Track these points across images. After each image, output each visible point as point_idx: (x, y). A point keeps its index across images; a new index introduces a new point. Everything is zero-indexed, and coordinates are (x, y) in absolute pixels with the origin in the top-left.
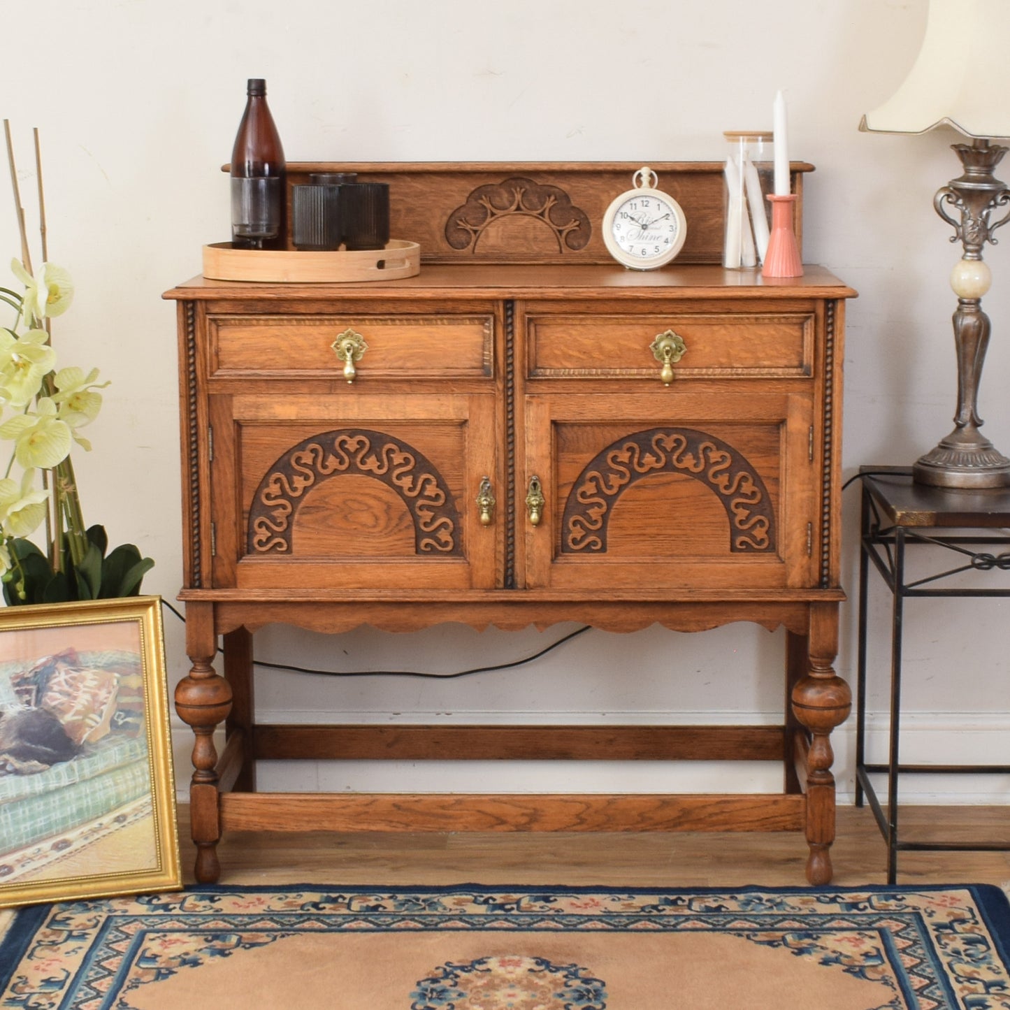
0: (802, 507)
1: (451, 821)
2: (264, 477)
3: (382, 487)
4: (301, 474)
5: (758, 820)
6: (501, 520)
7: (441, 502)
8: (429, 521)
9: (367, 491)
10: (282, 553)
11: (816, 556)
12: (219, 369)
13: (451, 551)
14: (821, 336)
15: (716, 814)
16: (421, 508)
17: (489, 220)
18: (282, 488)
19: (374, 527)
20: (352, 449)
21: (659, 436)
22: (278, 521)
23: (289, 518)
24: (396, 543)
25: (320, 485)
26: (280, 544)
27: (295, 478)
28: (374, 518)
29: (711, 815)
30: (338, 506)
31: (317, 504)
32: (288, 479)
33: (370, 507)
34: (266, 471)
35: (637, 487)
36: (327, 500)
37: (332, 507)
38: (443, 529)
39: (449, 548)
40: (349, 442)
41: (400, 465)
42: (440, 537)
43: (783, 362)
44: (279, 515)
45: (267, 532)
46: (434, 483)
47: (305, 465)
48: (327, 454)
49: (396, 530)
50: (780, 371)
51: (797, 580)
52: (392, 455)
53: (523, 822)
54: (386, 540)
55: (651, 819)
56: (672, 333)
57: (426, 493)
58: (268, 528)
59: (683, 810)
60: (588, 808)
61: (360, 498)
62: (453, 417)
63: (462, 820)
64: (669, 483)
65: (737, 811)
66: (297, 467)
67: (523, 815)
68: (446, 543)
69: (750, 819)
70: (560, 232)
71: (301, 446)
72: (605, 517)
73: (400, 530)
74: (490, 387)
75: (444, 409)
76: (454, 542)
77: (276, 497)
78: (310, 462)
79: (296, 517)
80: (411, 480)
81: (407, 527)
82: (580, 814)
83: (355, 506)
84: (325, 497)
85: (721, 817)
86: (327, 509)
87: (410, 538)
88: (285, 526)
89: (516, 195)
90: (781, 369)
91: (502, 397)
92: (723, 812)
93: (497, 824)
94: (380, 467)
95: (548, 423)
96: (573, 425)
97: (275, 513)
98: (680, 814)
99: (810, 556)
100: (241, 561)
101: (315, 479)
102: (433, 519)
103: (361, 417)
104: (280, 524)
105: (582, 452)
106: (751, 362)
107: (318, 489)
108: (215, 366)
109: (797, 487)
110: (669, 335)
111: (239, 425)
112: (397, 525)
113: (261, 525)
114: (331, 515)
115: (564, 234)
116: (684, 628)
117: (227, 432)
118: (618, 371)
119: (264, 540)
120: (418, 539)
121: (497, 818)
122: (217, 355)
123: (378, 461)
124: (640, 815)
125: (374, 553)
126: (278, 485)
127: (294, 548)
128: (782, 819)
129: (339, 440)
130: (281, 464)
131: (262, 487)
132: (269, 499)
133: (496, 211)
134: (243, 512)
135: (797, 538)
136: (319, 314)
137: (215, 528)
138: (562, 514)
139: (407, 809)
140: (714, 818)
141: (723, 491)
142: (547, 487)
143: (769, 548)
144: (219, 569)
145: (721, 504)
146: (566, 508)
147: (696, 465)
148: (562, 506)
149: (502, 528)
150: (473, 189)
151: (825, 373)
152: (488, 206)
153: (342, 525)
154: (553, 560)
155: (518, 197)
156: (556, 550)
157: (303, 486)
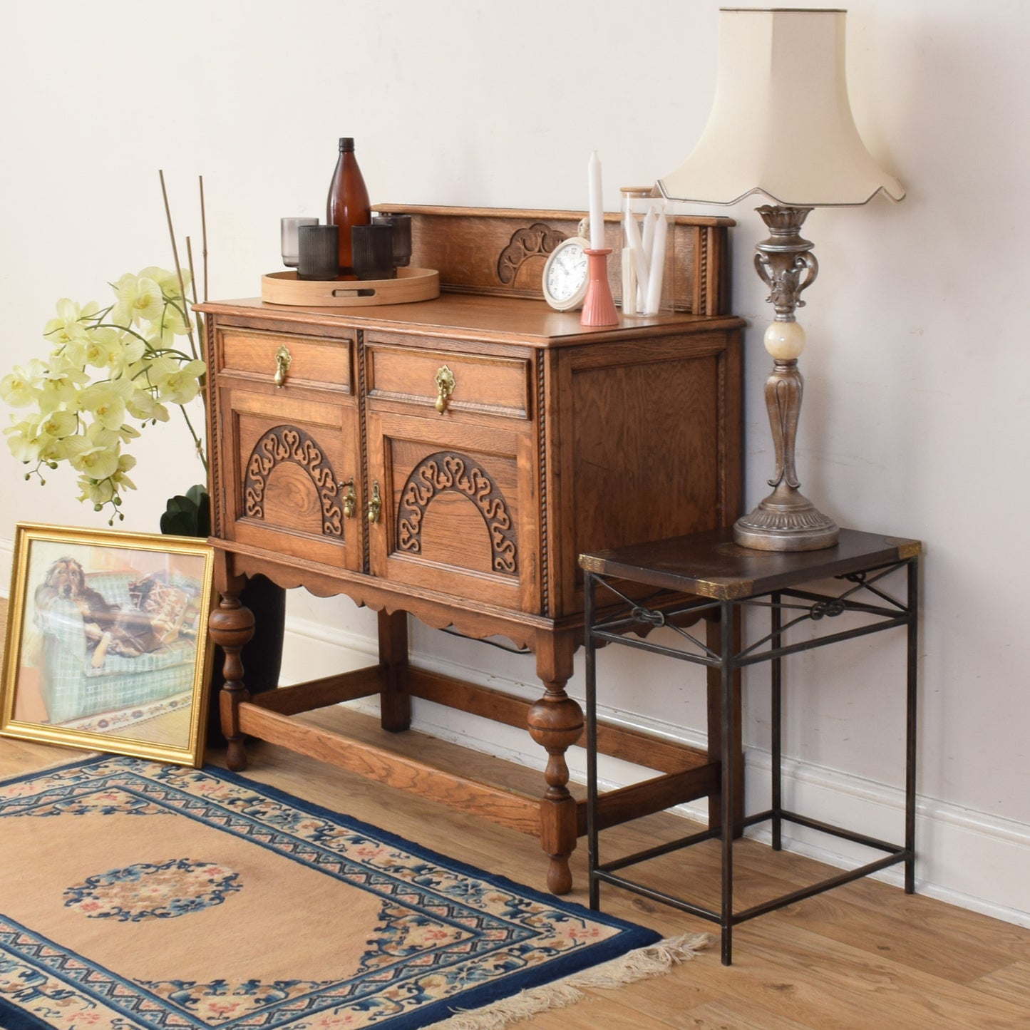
0: (529, 538)
1: (347, 761)
2: (250, 457)
3: (304, 475)
4: (267, 457)
5: (515, 820)
6: (360, 514)
7: (334, 493)
8: (329, 508)
9: (299, 478)
10: (259, 519)
11: (538, 585)
12: (225, 368)
13: (340, 535)
14: (534, 382)
15: (490, 805)
16: (324, 496)
17: (523, 259)
18: (259, 467)
19: (302, 507)
20: (290, 442)
21: (448, 458)
22: (258, 493)
23: (263, 492)
24: (311, 522)
25: (276, 468)
26: (258, 512)
27: (265, 460)
28: (302, 500)
29: (487, 805)
30: (285, 487)
31: (274, 482)
32: (261, 460)
33: (300, 490)
34: (250, 452)
35: (437, 501)
36: (279, 480)
37: (281, 486)
38: (335, 516)
39: (339, 533)
40: (289, 436)
41: (314, 459)
42: (334, 522)
43: (513, 403)
44: (258, 488)
45: (253, 501)
46: (331, 477)
47: (269, 450)
48: (279, 444)
51: (528, 605)
52: (310, 451)
53: (383, 775)
54: (308, 519)
55: (453, 796)
56: (447, 368)
57: (327, 485)
58: (253, 497)
59: (471, 794)
60: (418, 774)
61: (295, 482)
62: (334, 424)
63: (351, 762)
64: (455, 501)
65: (503, 806)
66: (265, 452)
67: (383, 768)
68: (337, 529)
69: (511, 817)
72: (420, 522)
73: (316, 513)
74: (352, 402)
75: (329, 416)
76: (340, 527)
77: (256, 474)
78: (271, 448)
79: (266, 491)
80: (319, 472)
81: (318, 511)
82: (414, 778)
83: (293, 488)
84: (277, 478)
85: (493, 809)
87: (319, 520)
88: (261, 497)
89: (539, 238)
90: (510, 410)
91: (358, 411)
92: (494, 805)
93: (370, 772)
94: (304, 459)
95: (381, 437)
96: (399, 440)
97: (256, 487)
98: (469, 798)
99: (535, 584)
100: (238, 521)
101: (274, 463)
102: (331, 507)
104: (258, 495)
105: (406, 465)
106: (492, 400)
107: (275, 471)
108: (221, 366)
109: (525, 520)
110: (445, 370)
111: (237, 416)
112: (313, 508)
113: (249, 494)
114: (281, 493)
116: (467, 632)
117: (229, 418)
118: (416, 398)
119: (252, 506)
121: (370, 768)
122: (223, 357)
123: (303, 453)
124: (447, 790)
125: (301, 528)
126: (257, 464)
127: (265, 516)
128: (529, 823)
129: (284, 433)
130: (258, 449)
131: (249, 464)
132: (253, 474)
133: (527, 252)
134: (241, 482)
135: (527, 566)
136: (268, 330)
137: (225, 492)
138: (396, 516)
139: (324, 744)
140: (489, 809)
141: (487, 515)
142: (383, 491)
143: (516, 572)
144: (227, 525)
145: (486, 527)
146: (399, 512)
147: (470, 488)
148: (397, 510)
149: (360, 522)
150: (514, 232)
151: (539, 416)
152: (523, 247)
153: (287, 502)
154: (388, 555)
155: (540, 240)
156: (394, 546)
157: (268, 467)
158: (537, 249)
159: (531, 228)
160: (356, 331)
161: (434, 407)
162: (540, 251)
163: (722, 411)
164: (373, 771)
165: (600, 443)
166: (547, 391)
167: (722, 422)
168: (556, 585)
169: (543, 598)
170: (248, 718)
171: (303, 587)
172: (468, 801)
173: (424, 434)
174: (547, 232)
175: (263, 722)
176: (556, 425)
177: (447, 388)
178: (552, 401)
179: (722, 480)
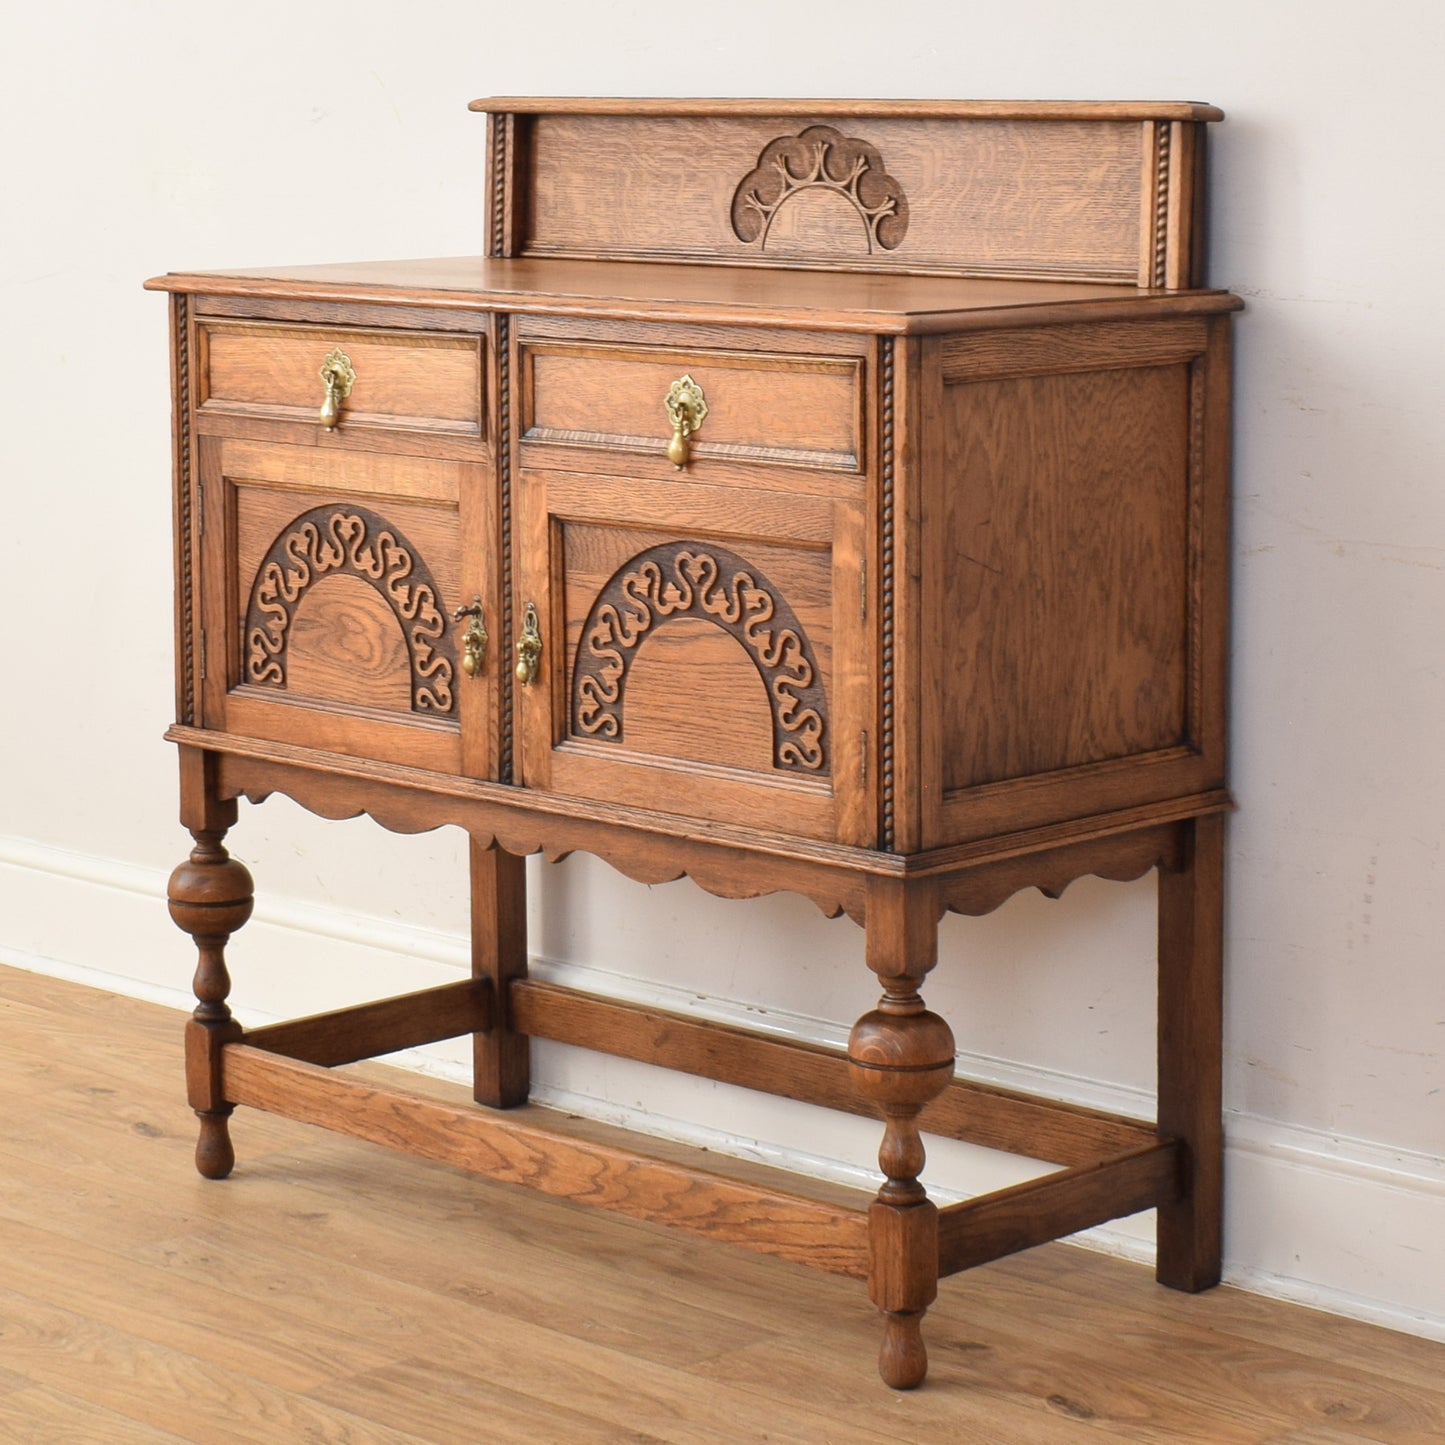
0: (854, 702)
1: (453, 1149)
2: (260, 568)
3: (375, 599)
4: (296, 568)
5: (812, 1247)
6: (494, 669)
7: (439, 631)
8: (426, 660)
9: (363, 604)
10: (277, 686)
11: (873, 791)
12: (210, 397)
13: (449, 712)
14: (872, 400)
15: (759, 1221)
16: (417, 638)
17: (783, 195)
18: (277, 586)
19: (370, 660)
20: (347, 537)
21: (683, 555)
22: (274, 637)
23: (285, 634)
24: (390, 689)
25: (315, 587)
26: (274, 674)
27: (290, 573)
28: (369, 647)
29: (753, 1221)
30: (332, 623)
31: (310, 616)
32: (283, 574)
33: (365, 630)
34: (261, 558)
35: (658, 638)
36: (321, 611)
37: (325, 623)
38: (440, 676)
39: (447, 707)
40: (343, 525)
41: (395, 567)
42: (437, 687)
44: (274, 627)
45: (263, 653)
46: (432, 600)
47: (300, 555)
48: (322, 540)
49: (391, 670)
50: (821, 457)
51: (849, 830)
52: (387, 551)
53: (531, 1172)
54: (381, 683)
55: (679, 1207)
56: (690, 381)
57: (423, 616)
58: (263, 646)
59: (717, 1202)
60: (606, 1168)
61: (354, 613)
62: (443, 497)
63: (464, 1150)
64: (697, 637)
65: (787, 1222)
66: (292, 557)
67: (532, 1159)
68: (444, 699)
69: (803, 1242)
70: (871, 218)
71: (294, 525)
72: (621, 681)
73: (395, 670)
74: (482, 453)
75: (432, 482)
76: (451, 697)
77: (272, 600)
78: (305, 550)
79: (291, 633)
80: (408, 591)
81: (403, 666)
82: (596, 1176)
83: (350, 624)
84: (318, 606)
85: (765, 1228)
86: (322, 626)
87: (405, 684)
88: (280, 644)
89: (816, 154)
90: (823, 455)
91: (494, 469)
92: (767, 1220)
93: (504, 1168)
94: (374, 568)
95: (544, 517)
96: (581, 524)
97: (271, 625)
98: (715, 1208)
99: (866, 788)
100: (232, 692)
101: (310, 578)
102: (430, 659)
104: (276, 642)
105: (593, 573)
106: (786, 439)
107: (313, 594)
108: (204, 393)
109: (848, 666)
110: (686, 384)
111: (232, 489)
112: (392, 661)
113: (257, 640)
114: (325, 635)
115: (875, 221)
116: (717, 888)
117: (216, 495)
118: (624, 440)
119: (260, 663)
120: (414, 687)
121: (503, 1158)
122: (208, 377)
123: (373, 557)
124: (667, 1196)
125: (368, 701)
126: (274, 581)
127: (289, 681)
128: (843, 1252)
129: (333, 520)
130: (276, 552)
131: (258, 581)
132: (264, 601)
133: (791, 181)
134: (239, 618)
135: (848, 755)
136: (304, 322)
137: (205, 637)
138: (571, 671)
139: (406, 1117)
140: (757, 1228)
141: (763, 660)
142: (545, 622)
143: (824, 768)
144: (209, 700)
145: (762, 683)
146: (577, 662)
147: (729, 611)
148: (572, 658)
149: (495, 684)
150: (765, 144)
151: (881, 466)
152: (784, 172)
153: (337, 652)
154: (554, 745)
155: (820, 158)
156: (565, 728)
157: (298, 586)
158: (814, 175)
159: (800, 136)
160: (493, 316)
161: (664, 456)
162: (819, 178)
163: (1197, 471)
164: (509, 1166)
165: (987, 522)
166: (900, 416)
167: (1196, 490)
168: (909, 791)
169: (881, 817)
170: (241, 1074)
171: (366, 815)
172: (713, 1214)
173: (635, 508)
174: (834, 142)
175: (273, 1079)
176: (914, 482)
177: (689, 419)
178: (908, 436)
179: (1195, 601)
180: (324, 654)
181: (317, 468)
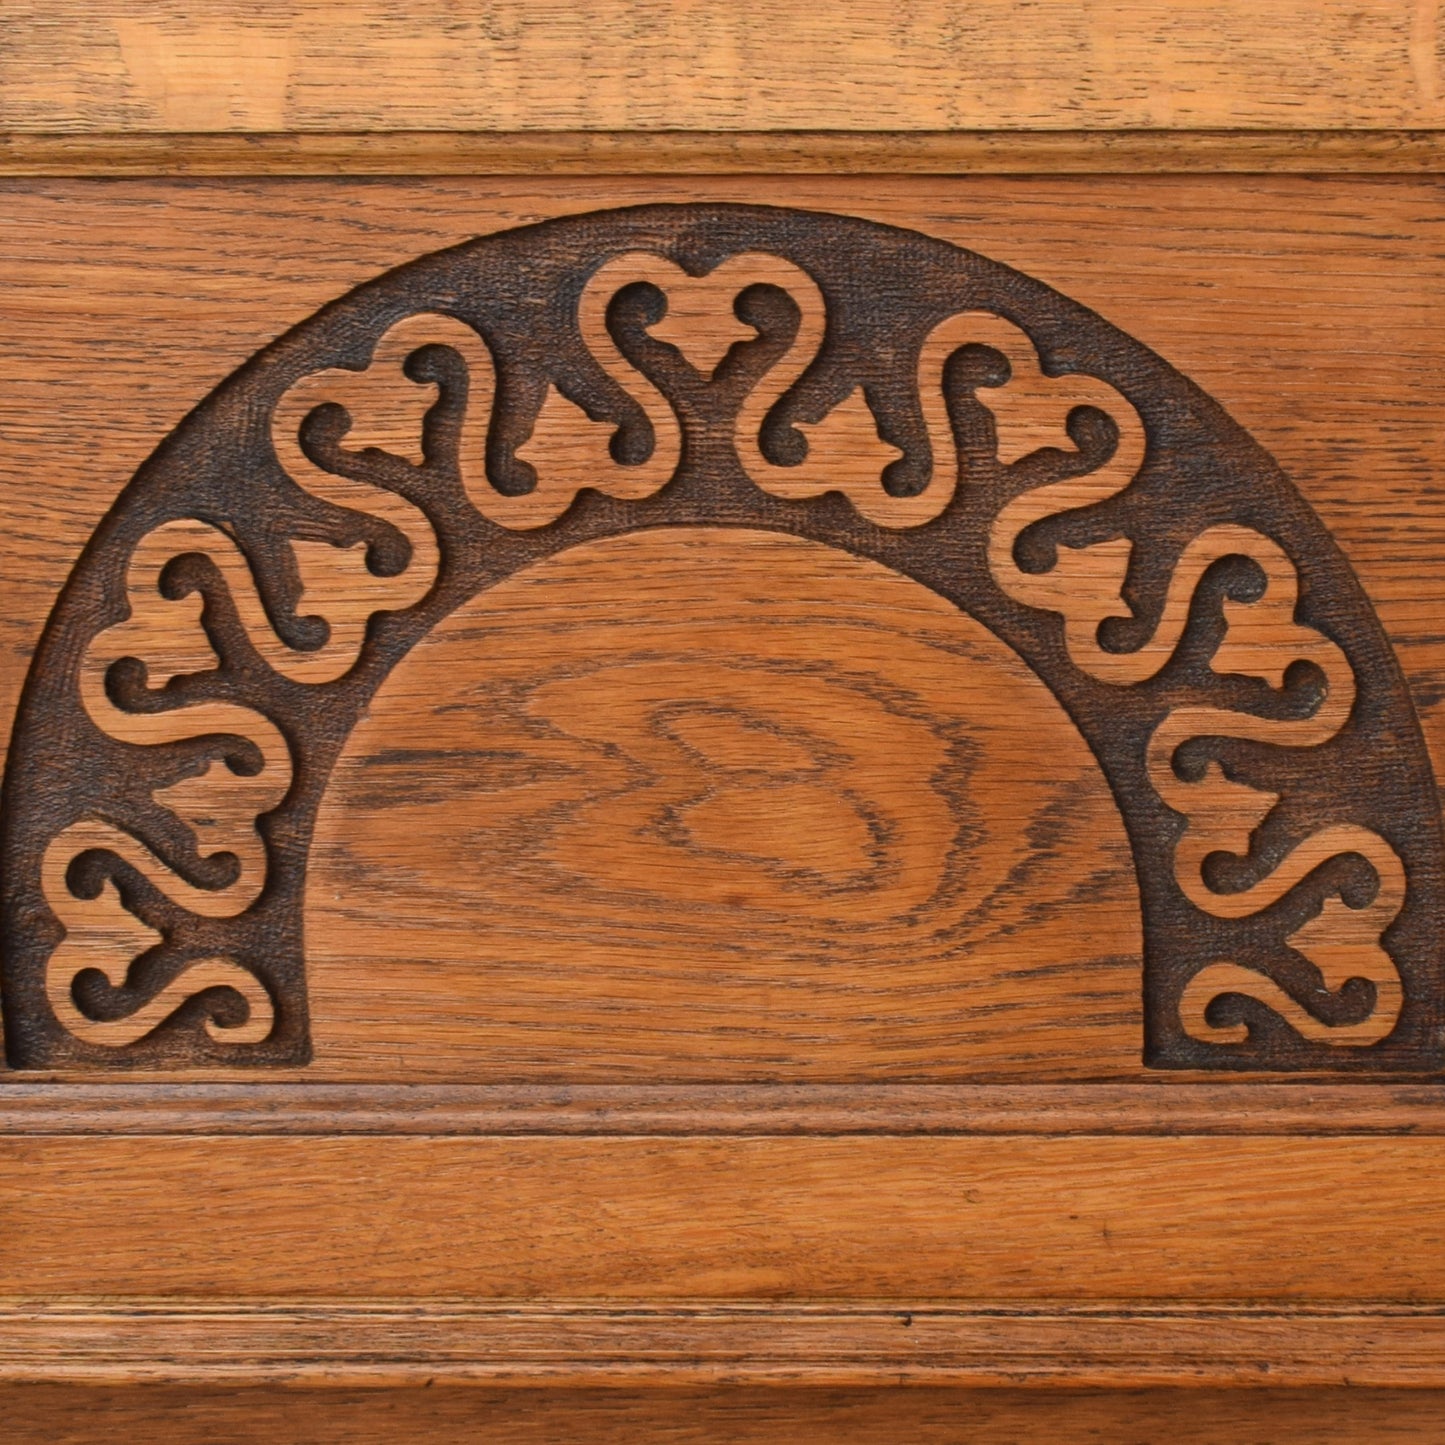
2: (90, 549)
3: (917, 621)
4: (344, 528)
7: (1331, 716)
8: (1240, 847)
9: (814, 645)
10: (242, 1056)
13: (1382, 1044)
16: (1183, 765)
18: (216, 621)
19: (867, 884)
20: (703, 355)
22: (205, 851)
23: (285, 830)
24: (1010, 991)
25: (479, 601)
26: (224, 1004)
27: (309, 555)
28: (863, 826)
30: (610, 749)
31: (464, 732)
32: (253, 565)
33: (830, 757)
34: (100, 505)
36: (532, 706)
37: (570, 756)
38: (1333, 904)
39: (1376, 1026)
40: (676, 302)
41: (1042, 464)
42: (1312, 952)
44: (203, 808)
45: (132, 922)
46: (1283, 586)
47: (372, 465)
48: (525, 386)
49: (1014, 913)
52: (984, 395)
54: (942, 972)
57: (1225, 660)
58: (135, 895)
61: (755, 690)
66: (314, 480)
68: (1358, 995)
71: (340, 331)
73: (1040, 912)
75: (1367, 50)
76: (1405, 981)
77: (180, 690)
78: (404, 440)
79: (327, 819)
80: (1120, 566)
83: (732, 748)
84: (520, 691)
86: (537, 770)
87: (1112, 961)
88: (252, 879)
94: (894, 481)
97: (183, 798)
101: (445, 565)
102: (1269, 839)
103: (758, 115)
104: (220, 871)
107: (470, 634)
112: (1019, 875)
113: (83, 876)
114: (562, 809)
119: (117, 975)
120: (1160, 971)
123: (884, 434)
125: (854, 1057)
126: (192, 604)
127: (323, 1027)
157: (366, 611)
180: (565, 887)
181: (536, 43)
